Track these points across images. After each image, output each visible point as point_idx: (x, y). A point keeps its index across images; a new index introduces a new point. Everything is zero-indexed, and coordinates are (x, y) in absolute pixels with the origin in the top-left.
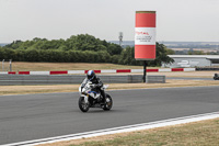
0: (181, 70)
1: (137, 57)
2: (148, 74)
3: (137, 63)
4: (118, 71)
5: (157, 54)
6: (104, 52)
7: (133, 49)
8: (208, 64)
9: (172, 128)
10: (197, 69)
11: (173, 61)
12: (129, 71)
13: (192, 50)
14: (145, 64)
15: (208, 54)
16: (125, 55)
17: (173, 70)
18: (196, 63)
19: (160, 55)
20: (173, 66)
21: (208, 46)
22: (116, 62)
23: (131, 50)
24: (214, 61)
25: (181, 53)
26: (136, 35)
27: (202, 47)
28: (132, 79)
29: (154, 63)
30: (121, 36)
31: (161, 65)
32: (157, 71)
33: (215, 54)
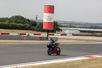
0: (65, 35)
1: (44, 27)
2: (49, 36)
3: (44, 31)
4: (34, 34)
5: (54, 27)
6: (28, 25)
8: (79, 33)
9: (60, 63)
10: (73, 35)
11: (62, 30)
12: (40, 34)
13: (71, 25)
15: (79, 28)
16: (38, 27)
17: (61, 35)
18: (73, 32)
19: (55, 27)
20: (62, 33)
21: (79, 24)
23: (41, 24)
24: (81, 31)
25: (66, 27)
26: (44, 17)
27: (76, 24)
28: (41, 39)
29: (52, 31)
30: (37, 18)
31: (55, 32)
32: (54, 35)
33: (82, 28)
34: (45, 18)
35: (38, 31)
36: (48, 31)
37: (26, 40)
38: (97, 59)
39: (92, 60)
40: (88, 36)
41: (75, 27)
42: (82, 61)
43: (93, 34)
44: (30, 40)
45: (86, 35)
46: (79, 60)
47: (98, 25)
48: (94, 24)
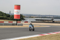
0: (27, 22)
1: (15, 18)
2: (18, 23)
3: (14, 20)
4: (9, 22)
6: (5, 17)
7: (14, 16)
8: (35, 21)
9: (25, 39)
10: (32, 22)
11: (25, 20)
12: (12, 22)
14: (17, 20)
15: (35, 18)
16: (11, 18)
17: (25, 22)
18: (31, 20)
19: (21, 18)
20: (25, 21)
21: (35, 16)
22: (8, 20)
25: (27, 17)
27: (33, 16)
28: (13, 25)
30: (10, 12)
32: (20, 22)
33: (37, 18)
34: (15, 12)
35: (11, 20)
38: (46, 36)
39: (43, 36)
40: (40, 22)
41: (33, 18)
42: (37, 37)
43: (43, 21)
46: (35, 37)
47: (46, 16)
48: (44, 15)
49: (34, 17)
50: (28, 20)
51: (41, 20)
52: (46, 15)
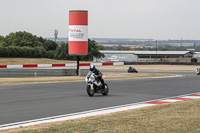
0: (111, 64)
1: (71, 52)
2: (81, 68)
3: (71, 58)
4: (53, 65)
5: (89, 50)
6: (40, 48)
7: (67, 45)
8: (135, 59)
9: (102, 117)
10: (126, 63)
11: (104, 56)
12: (64, 65)
13: (121, 46)
15: (136, 49)
16: (60, 51)
17: (104, 64)
18: (124, 58)
19: (92, 50)
20: (104, 60)
21: (135, 43)
22: (52, 57)
23: (65, 46)
24: (140, 56)
25: (111, 49)
26: (70, 32)
28: (67, 73)
29: (87, 58)
30: (56, 34)
31: (92, 60)
32: (89, 65)
33: (141, 50)
34: (71, 34)
35: (60, 59)
36: (78, 58)
37: (38, 76)
38: (170, 105)
39: (161, 108)
40: (153, 63)
41: (128, 49)
42: (142, 110)
43: (162, 60)
44: (45, 76)
45: (149, 63)
46: (137, 110)
47: (170, 44)
48: (164, 41)
49: (133, 47)
50: (113, 58)
51: (153, 56)
52: (170, 41)
